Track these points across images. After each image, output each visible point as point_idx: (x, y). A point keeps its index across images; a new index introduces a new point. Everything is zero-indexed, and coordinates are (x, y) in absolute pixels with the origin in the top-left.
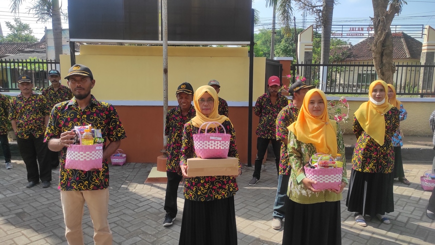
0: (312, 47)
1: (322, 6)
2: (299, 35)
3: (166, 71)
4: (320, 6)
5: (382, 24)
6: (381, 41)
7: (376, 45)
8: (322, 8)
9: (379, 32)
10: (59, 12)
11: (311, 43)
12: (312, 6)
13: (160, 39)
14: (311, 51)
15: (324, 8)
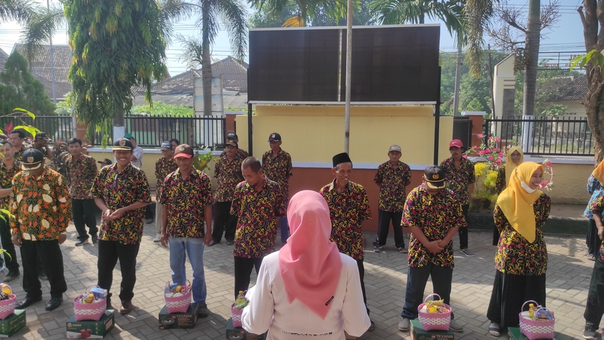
0: (514, 83)
1: (524, 42)
2: (496, 67)
3: (347, 135)
4: (522, 42)
5: (597, 74)
6: (595, 95)
7: (589, 99)
8: (524, 46)
9: (593, 84)
10: (209, 58)
11: (514, 77)
12: (511, 42)
13: (339, 99)
14: (513, 87)
15: (527, 45)
